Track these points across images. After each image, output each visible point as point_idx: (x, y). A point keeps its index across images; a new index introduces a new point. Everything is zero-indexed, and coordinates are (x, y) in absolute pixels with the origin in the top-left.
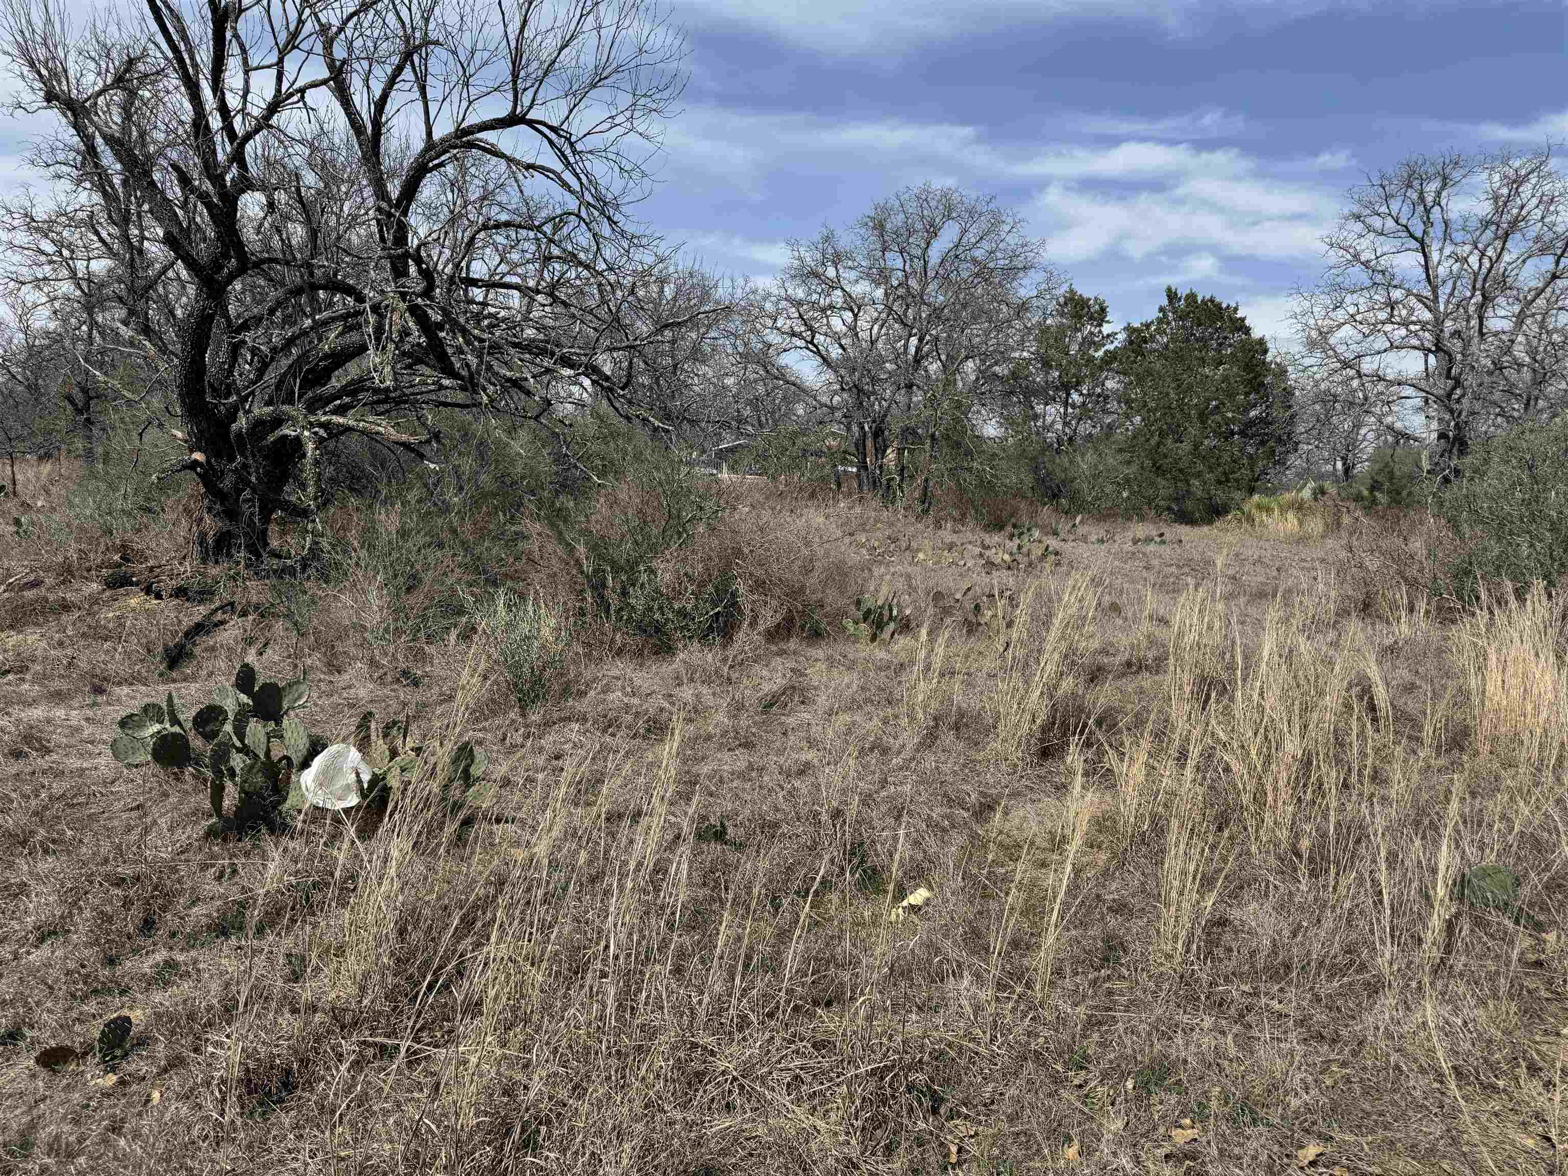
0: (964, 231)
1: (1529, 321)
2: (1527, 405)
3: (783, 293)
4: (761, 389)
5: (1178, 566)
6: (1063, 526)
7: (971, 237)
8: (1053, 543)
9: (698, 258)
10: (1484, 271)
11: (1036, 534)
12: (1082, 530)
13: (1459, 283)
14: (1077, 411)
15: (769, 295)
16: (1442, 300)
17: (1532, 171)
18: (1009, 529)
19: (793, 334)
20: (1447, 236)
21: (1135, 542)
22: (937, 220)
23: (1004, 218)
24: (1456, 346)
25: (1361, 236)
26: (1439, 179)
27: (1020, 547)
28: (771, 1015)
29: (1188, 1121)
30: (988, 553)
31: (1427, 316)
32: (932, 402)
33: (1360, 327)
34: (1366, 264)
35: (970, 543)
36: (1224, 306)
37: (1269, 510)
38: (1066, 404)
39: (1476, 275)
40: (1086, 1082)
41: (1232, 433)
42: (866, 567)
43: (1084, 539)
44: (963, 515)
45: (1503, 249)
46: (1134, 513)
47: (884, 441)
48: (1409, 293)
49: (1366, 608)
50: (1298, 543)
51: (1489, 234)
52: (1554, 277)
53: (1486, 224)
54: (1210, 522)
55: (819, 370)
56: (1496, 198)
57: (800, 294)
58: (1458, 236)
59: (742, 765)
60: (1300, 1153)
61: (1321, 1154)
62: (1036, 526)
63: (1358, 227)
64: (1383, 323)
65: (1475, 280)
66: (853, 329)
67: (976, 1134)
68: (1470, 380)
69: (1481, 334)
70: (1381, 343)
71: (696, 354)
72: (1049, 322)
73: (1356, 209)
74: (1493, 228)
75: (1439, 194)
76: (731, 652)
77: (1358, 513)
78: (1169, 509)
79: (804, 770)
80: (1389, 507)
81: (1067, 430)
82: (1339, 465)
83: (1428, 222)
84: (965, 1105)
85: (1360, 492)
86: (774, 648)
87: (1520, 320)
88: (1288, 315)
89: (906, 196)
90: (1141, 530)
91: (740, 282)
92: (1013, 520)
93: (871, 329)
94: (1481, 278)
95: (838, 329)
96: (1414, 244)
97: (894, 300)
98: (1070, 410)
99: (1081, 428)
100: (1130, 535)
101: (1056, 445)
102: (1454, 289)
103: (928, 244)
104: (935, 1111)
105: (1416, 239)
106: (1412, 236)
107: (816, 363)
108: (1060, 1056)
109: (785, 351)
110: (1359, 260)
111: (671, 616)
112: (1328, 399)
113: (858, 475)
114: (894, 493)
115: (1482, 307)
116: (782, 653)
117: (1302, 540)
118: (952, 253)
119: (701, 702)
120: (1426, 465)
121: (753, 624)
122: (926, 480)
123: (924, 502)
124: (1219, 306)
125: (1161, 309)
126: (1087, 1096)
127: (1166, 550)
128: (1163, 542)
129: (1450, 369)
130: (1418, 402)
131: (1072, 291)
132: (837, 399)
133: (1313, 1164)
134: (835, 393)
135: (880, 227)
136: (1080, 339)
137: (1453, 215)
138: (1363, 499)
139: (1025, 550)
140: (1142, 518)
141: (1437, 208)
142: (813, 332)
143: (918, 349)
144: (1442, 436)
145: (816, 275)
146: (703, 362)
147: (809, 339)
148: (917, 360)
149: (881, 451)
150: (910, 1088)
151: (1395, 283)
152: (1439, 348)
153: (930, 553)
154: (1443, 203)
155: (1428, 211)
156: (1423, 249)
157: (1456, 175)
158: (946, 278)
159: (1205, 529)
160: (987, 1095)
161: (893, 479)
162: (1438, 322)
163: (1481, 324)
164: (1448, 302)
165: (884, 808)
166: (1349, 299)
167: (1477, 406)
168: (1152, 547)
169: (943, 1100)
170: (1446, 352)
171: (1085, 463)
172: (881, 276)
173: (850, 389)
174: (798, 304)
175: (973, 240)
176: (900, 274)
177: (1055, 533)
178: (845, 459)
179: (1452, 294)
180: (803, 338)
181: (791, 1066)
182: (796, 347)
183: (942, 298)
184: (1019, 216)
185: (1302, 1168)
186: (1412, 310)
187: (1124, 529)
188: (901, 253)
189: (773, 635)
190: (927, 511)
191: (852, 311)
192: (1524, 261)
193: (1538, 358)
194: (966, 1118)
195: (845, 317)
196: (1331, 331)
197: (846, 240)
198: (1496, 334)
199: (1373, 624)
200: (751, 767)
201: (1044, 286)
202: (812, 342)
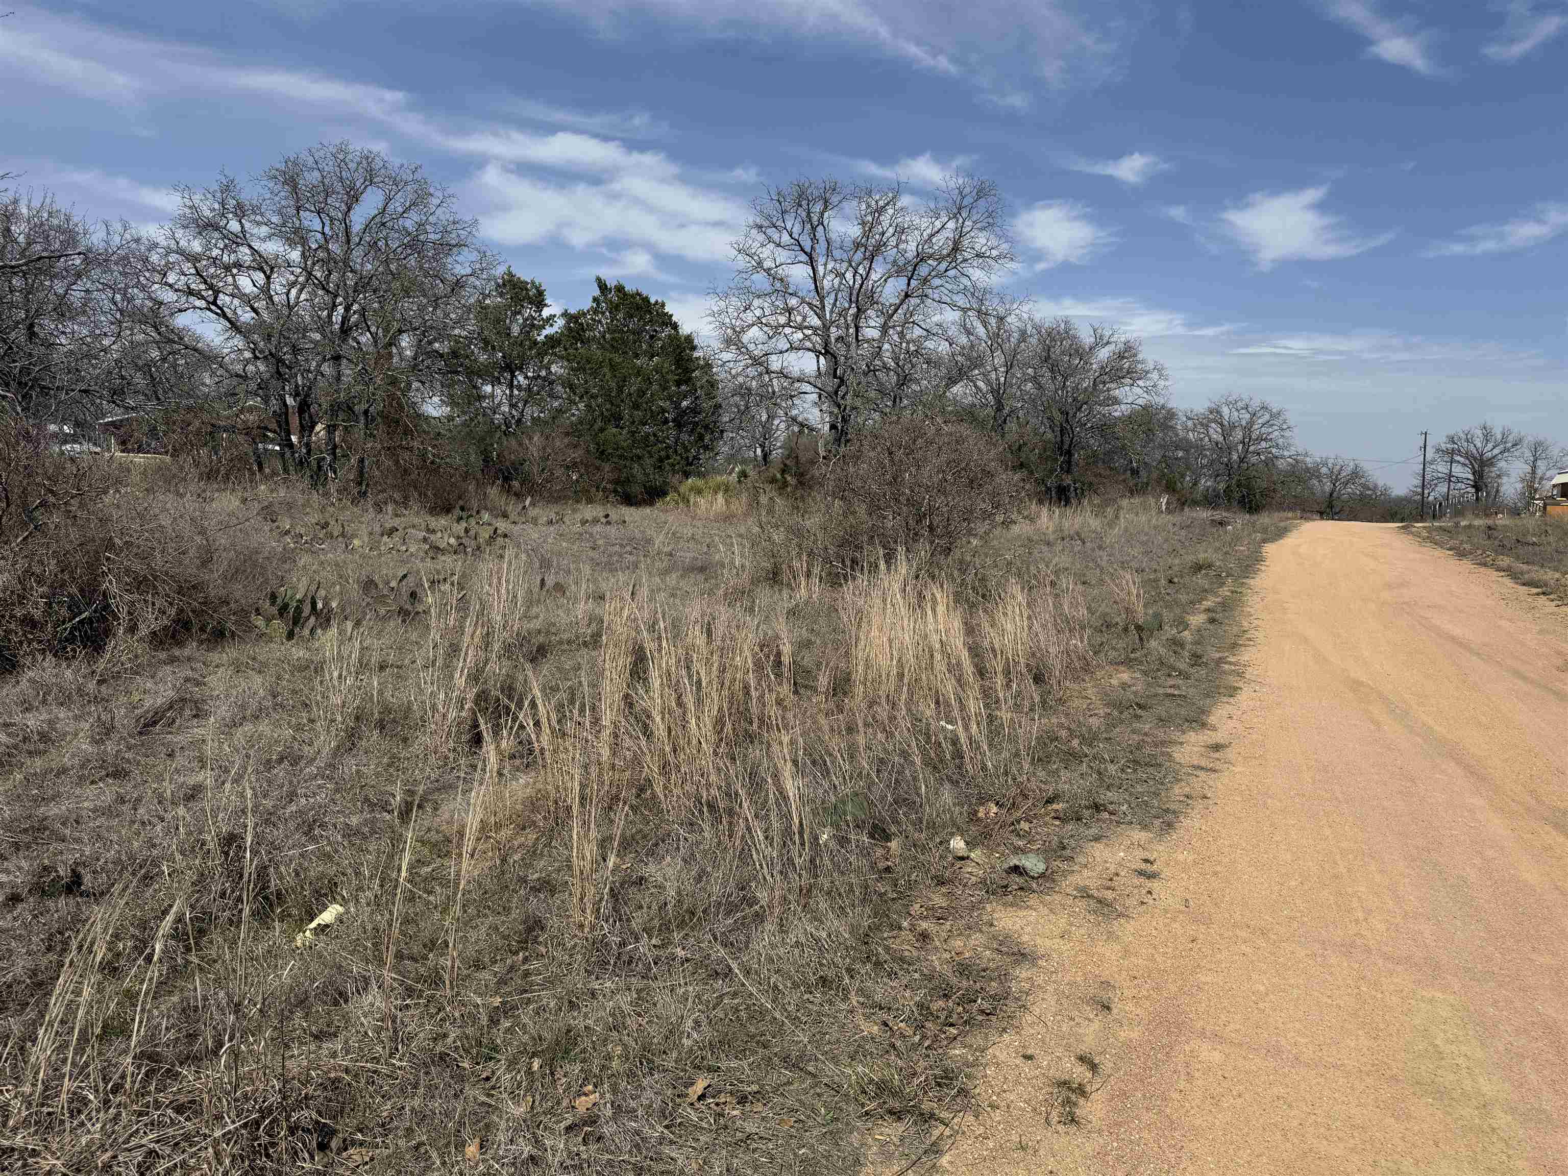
0: (389, 200)
1: (891, 332)
2: (894, 401)
3: (173, 246)
4: (155, 354)
5: (621, 546)
6: (513, 508)
7: (396, 206)
8: (502, 525)
9: (49, 195)
10: (857, 286)
11: (486, 516)
12: (533, 512)
13: (840, 296)
14: (523, 393)
15: (156, 245)
16: (828, 310)
17: (888, 204)
18: (457, 512)
19: (190, 292)
20: (829, 253)
21: (584, 522)
22: (358, 184)
23: (432, 190)
24: (839, 349)
25: (762, 245)
26: (821, 202)
27: (467, 531)
28: (116, 1090)
29: (590, 1087)
30: (433, 537)
31: (815, 321)
32: (364, 376)
33: (765, 329)
34: (768, 271)
35: (414, 526)
36: (652, 301)
37: (699, 492)
38: (511, 386)
39: (851, 288)
40: (493, 1073)
41: (666, 421)
42: (288, 557)
43: (535, 521)
44: (406, 498)
45: (870, 269)
46: (583, 495)
47: (311, 417)
48: (803, 301)
49: (774, 577)
50: (725, 521)
51: (859, 256)
52: (907, 296)
53: (857, 245)
54: (650, 502)
55: (227, 335)
56: (863, 224)
57: (197, 246)
58: (837, 254)
59: (108, 798)
60: (690, 1090)
61: (709, 1086)
62: (486, 509)
63: (761, 237)
64: (783, 326)
65: (851, 294)
66: (266, 290)
67: (372, 1159)
68: (851, 379)
69: (857, 340)
70: (783, 344)
71: (63, 310)
72: (488, 302)
73: (759, 221)
74: (863, 249)
75: (822, 214)
76: (101, 665)
77: (774, 493)
78: (615, 491)
79: (193, 794)
80: (796, 487)
81: (514, 412)
82: (759, 451)
83: (814, 239)
84: (361, 1131)
85: (775, 475)
86: (163, 655)
87: (884, 329)
88: (708, 312)
89: (322, 153)
90: (589, 511)
91: (118, 227)
92: (461, 503)
93: (288, 294)
94: (855, 292)
95: (247, 291)
96: (804, 258)
97: (314, 264)
98: (516, 392)
99: (528, 411)
100: (578, 516)
101: (503, 427)
102: (836, 300)
103: (349, 209)
104: (323, 1147)
105: (806, 253)
106: (802, 250)
107: (219, 327)
108: (467, 1051)
109: (180, 311)
110: (762, 267)
111: (13, 626)
112: (745, 392)
113: (282, 454)
114: (326, 474)
115: (857, 317)
116: (172, 660)
117: (727, 518)
118: (378, 220)
119: (55, 730)
120: (822, 453)
121: (132, 629)
122: (362, 461)
123: (360, 484)
124: (646, 300)
125: (595, 300)
126: (493, 1088)
127: (612, 530)
128: (608, 523)
129: (835, 370)
130: (815, 397)
131: (511, 274)
132: (251, 368)
133: (702, 1097)
134: (247, 362)
135: (292, 182)
136: (521, 321)
137: (833, 236)
138: (777, 481)
139: (472, 533)
140: (590, 501)
141: (821, 227)
142: (217, 292)
143: (345, 319)
144: (833, 427)
145: (216, 228)
146: (72, 319)
147: (211, 299)
148: (345, 330)
149: (307, 428)
150: (292, 1130)
151: (790, 291)
152: (827, 352)
153: (366, 539)
154: (825, 223)
155: (814, 229)
156: (812, 262)
157: (835, 199)
158: (374, 245)
159: (648, 510)
160: (385, 1114)
161: (324, 458)
162: (826, 328)
163: (857, 331)
164: (832, 312)
165: (292, 825)
166: (756, 303)
167: (858, 402)
168: (598, 528)
169: (334, 1132)
170: (832, 355)
171: (535, 444)
172: (297, 237)
173: (265, 357)
174: (194, 259)
175: (400, 210)
176: (319, 236)
177: (505, 516)
178: (265, 436)
179: (834, 304)
180: (203, 298)
181: (144, 1141)
182: (194, 308)
183: (370, 267)
184: (450, 191)
185: (692, 1104)
186: (804, 318)
187: (574, 511)
188: (319, 213)
189: (158, 640)
190: (365, 493)
191: (264, 273)
192: (886, 281)
193: (901, 363)
194: (361, 1145)
195: (255, 278)
196: (743, 330)
197: (249, 193)
198: (868, 341)
199: (780, 591)
200: (122, 800)
201: (478, 266)
202: (214, 303)
